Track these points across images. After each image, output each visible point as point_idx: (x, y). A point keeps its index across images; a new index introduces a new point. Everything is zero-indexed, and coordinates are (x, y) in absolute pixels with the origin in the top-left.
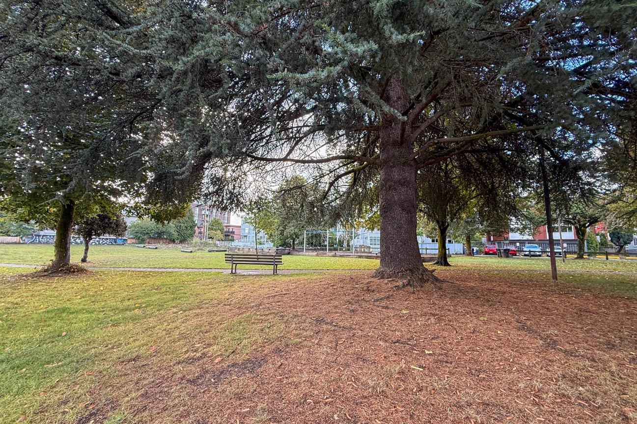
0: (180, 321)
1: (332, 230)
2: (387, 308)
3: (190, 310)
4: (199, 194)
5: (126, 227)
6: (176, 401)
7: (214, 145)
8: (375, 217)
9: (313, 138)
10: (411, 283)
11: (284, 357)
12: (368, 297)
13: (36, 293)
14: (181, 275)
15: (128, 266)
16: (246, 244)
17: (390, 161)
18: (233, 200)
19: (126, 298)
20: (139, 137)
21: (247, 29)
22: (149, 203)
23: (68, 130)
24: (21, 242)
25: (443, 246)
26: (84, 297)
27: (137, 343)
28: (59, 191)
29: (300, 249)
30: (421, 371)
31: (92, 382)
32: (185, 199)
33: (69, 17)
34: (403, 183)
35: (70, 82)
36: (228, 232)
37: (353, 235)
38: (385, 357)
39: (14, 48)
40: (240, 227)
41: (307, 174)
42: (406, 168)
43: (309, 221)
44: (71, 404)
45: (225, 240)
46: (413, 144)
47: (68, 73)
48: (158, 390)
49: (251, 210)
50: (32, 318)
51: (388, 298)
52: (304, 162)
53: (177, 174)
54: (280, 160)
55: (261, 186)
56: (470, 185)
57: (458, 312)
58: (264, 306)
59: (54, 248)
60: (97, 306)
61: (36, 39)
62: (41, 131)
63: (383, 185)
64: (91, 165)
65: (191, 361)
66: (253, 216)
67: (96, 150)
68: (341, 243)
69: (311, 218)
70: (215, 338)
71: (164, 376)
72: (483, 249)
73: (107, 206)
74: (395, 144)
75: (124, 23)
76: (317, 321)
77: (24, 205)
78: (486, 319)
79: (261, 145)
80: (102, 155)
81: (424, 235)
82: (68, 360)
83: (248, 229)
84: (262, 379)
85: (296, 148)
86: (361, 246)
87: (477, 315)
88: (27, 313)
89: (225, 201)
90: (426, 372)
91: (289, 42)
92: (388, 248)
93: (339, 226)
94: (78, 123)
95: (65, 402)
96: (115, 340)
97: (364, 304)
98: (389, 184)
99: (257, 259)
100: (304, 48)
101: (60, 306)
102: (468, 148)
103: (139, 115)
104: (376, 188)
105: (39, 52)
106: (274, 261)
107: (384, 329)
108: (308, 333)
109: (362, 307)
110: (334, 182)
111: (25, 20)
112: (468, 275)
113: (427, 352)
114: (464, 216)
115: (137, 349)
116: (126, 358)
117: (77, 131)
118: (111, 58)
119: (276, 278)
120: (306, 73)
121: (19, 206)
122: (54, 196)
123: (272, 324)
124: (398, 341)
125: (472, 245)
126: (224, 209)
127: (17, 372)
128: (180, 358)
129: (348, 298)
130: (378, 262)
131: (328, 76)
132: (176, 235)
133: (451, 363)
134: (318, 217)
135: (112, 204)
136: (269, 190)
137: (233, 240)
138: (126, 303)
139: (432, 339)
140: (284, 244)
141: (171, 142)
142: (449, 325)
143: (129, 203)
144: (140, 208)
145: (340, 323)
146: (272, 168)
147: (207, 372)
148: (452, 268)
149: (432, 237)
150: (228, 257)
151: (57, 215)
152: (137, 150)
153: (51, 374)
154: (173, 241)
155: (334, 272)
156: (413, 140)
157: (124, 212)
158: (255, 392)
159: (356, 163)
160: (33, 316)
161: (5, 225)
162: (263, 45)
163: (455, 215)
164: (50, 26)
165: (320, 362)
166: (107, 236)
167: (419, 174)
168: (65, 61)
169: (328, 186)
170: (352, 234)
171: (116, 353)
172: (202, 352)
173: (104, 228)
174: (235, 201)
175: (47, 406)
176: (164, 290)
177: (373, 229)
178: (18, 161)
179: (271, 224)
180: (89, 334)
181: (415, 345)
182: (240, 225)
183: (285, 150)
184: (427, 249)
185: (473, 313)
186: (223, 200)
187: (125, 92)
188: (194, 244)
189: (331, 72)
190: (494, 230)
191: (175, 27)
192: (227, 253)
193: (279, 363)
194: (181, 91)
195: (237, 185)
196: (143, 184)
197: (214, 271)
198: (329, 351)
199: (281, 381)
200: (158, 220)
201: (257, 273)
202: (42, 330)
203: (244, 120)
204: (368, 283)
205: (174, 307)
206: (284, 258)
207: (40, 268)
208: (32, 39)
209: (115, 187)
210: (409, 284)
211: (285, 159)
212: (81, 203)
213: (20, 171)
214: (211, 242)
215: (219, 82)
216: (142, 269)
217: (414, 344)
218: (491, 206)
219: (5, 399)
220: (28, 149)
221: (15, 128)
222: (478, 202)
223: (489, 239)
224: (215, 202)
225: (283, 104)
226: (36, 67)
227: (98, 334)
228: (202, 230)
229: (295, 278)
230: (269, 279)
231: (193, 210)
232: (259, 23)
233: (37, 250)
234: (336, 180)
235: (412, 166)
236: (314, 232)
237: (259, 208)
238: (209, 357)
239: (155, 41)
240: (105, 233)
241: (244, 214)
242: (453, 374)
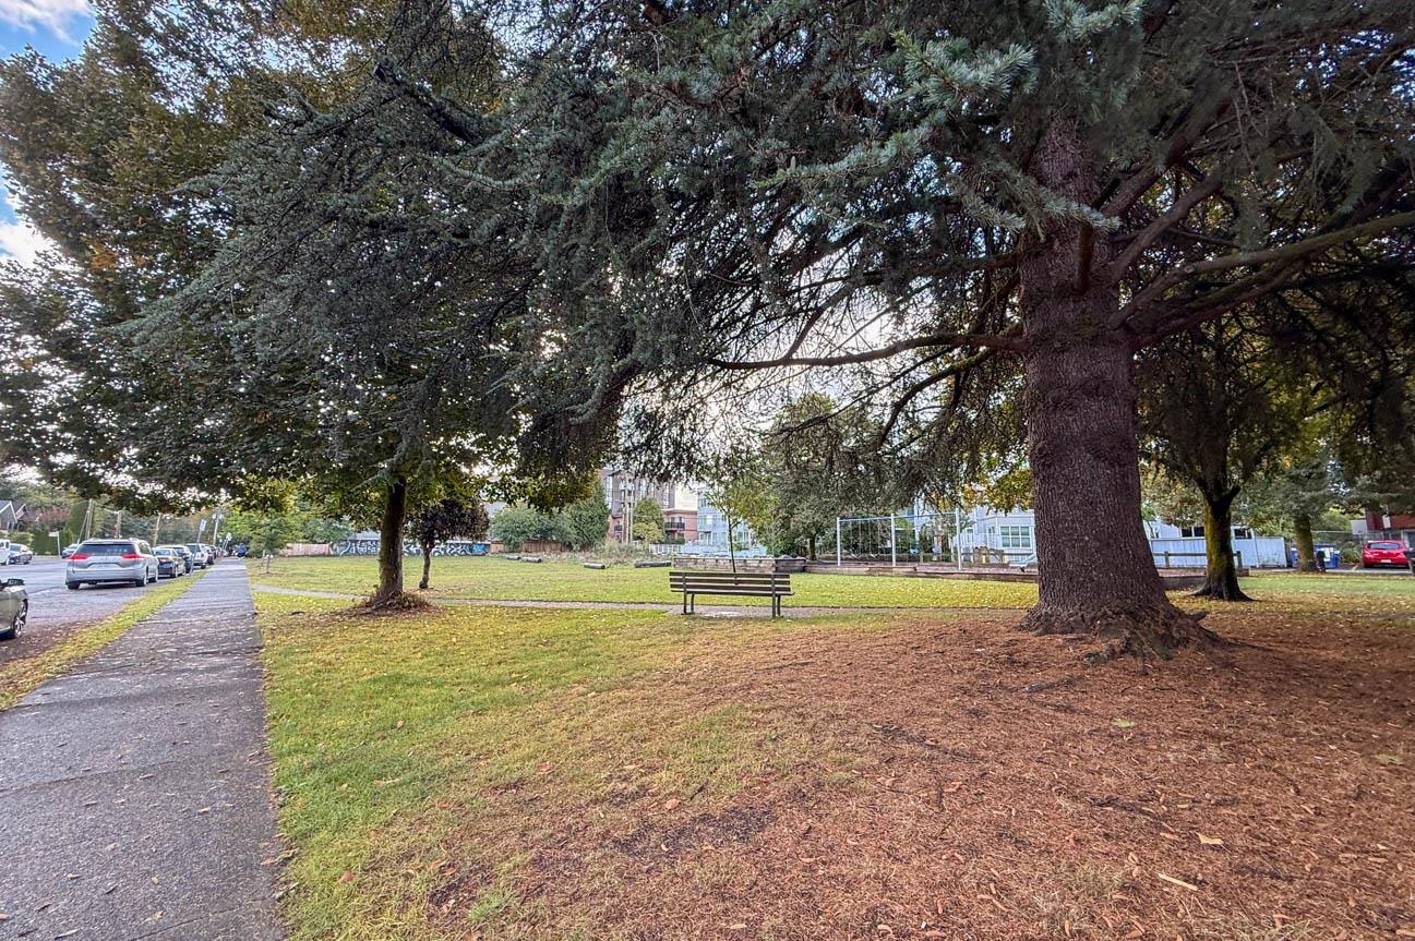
0: (592, 712)
1: (903, 513)
2: (1069, 709)
3: (610, 690)
4: (613, 450)
5: (488, 522)
6: (597, 884)
7: (644, 349)
8: (1015, 479)
9: (848, 305)
10: (1135, 647)
11: (814, 812)
12: (1010, 678)
13: (356, 646)
14: (587, 616)
15: (496, 595)
16: (711, 549)
17: (1053, 336)
18: (681, 457)
19: (495, 661)
20: (502, 347)
21: (705, 92)
22: (525, 474)
23: (391, 351)
24: (332, 553)
25: (1222, 548)
26: (427, 656)
27: (518, 753)
28: (382, 461)
29: (827, 558)
30: (1192, 893)
31: (449, 822)
32: (589, 462)
33: (387, 145)
34: (1096, 388)
35: (393, 264)
36: (672, 525)
37: (957, 524)
38: (1077, 841)
39: (311, 220)
40: (696, 513)
41: (837, 390)
42: (1101, 351)
43: (849, 496)
44: (417, 861)
45: (666, 543)
46: (1116, 287)
47: (388, 248)
48: (560, 854)
49: (717, 476)
50: (352, 691)
51: (1070, 683)
52: (830, 362)
53: (573, 413)
54: (775, 364)
55: (738, 425)
56: (1302, 375)
57: (1296, 734)
58: (759, 690)
59: (378, 564)
60: (448, 673)
61: (342, 197)
62: (353, 358)
63: (1035, 400)
64: (429, 411)
65: (618, 798)
66: (722, 489)
67: (436, 381)
68: (926, 545)
69: (851, 488)
70: (662, 753)
71: (570, 827)
72: (1355, 552)
73: (456, 485)
74: (1067, 292)
75: (472, 136)
76: (886, 731)
77: (334, 489)
78: (1397, 760)
79: (732, 335)
80: (444, 390)
81: (1158, 517)
82: (408, 776)
83: (713, 519)
84: (768, 859)
85: (809, 334)
86: (978, 551)
87: (1366, 747)
88: (345, 682)
89: (665, 462)
90: (1210, 896)
91: (796, 98)
92: (1059, 556)
93: (919, 503)
94: (406, 336)
95: (409, 857)
96: (482, 743)
97: (1003, 698)
98: (1053, 393)
99: (733, 583)
100: (832, 104)
101: (391, 672)
102: (1289, 276)
103: (502, 307)
104: (1017, 406)
105: (346, 219)
106: (773, 586)
107: (1065, 766)
108: (867, 760)
109: (999, 705)
110: (904, 401)
111: (325, 167)
112: (1316, 627)
113: (1204, 840)
114: (1286, 461)
115: (518, 765)
116: (501, 781)
117: (405, 350)
118: (453, 207)
119: (779, 625)
120: (842, 159)
121: (327, 491)
122: (374, 471)
123: (780, 732)
124: (1110, 802)
125: (1316, 541)
126: (665, 477)
127: (335, 790)
128: (599, 792)
129: (957, 680)
130: (1032, 590)
131: (898, 156)
132: (573, 534)
133: (1290, 880)
134: (868, 486)
135: (464, 480)
136: (754, 432)
137: (682, 542)
138: (496, 670)
139: (1218, 804)
140: (792, 549)
141: (558, 350)
142: (1268, 768)
143: (490, 475)
144: (510, 485)
145: (944, 742)
146: (759, 382)
147: (651, 827)
148: (1255, 607)
149: (1184, 523)
150: (675, 580)
151: (380, 504)
152: (503, 374)
153: (384, 798)
154: (569, 547)
155: (915, 614)
156: (1117, 275)
157: (483, 494)
158: (755, 888)
159: (956, 351)
160: (354, 687)
161: (308, 524)
162: (738, 117)
163: (1258, 461)
164: (359, 171)
165: (901, 833)
166: (457, 539)
167: (1138, 362)
168: (384, 228)
169: (888, 411)
170: (953, 521)
171: (485, 769)
172: (638, 783)
173: (453, 525)
174: (685, 460)
175: (381, 859)
176: (558, 645)
177: (1009, 508)
178: (323, 414)
179: (761, 506)
180: (438, 728)
181: (1165, 817)
182: (695, 509)
183: (787, 340)
184: (1167, 555)
185: (1349, 738)
186: (660, 459)
187: (477, 265)
188: (607, 551)
189: (905, 144)
190: (1391, 500)
191: (561, 123)
192: (672, 569)
193: (804, 827)
194: (575, 246)
195: (687, 426)
196: (513, 439)
197: (648, 607)
198: (922, 808)
199: (810, 868)
200: (541, 507)
201: (736, 614)
202: (368, 715)
203: (697, 287)
204: (1009, 644)
205: (579, 682)
206: (795, 579)
207: (359, 600)
208: (335, 199)
209: (467, 447)
210: (1127, 649)
211: (787, 361)
212: (416, 480)
213: (326, 432)
214: (639, 547)
215: (646, 216)
216: (517, 604)
217: (1160, 812)
218: (1383, 430)
219: (321, 836)
220: (336, 392)
221: (317, 358)
222: (1335, 421)
223: (1376, 525)
224: (645, 464)
225: (776, 239)
226: (342, 247)
227: (453, 728)
228: (622, 523)
229: (823, 626)
230: (766, 629)
231: (603, 483)
232: (730, 70)
233: (353, 567)
234: (908, 397)
235: (1117, 343)
236: (860, 520)
237: (735, 473)
238: (653, 795)
239: (527, 158)
240: (454, 534)
241: (703, 485)
242: (1303, 913)
